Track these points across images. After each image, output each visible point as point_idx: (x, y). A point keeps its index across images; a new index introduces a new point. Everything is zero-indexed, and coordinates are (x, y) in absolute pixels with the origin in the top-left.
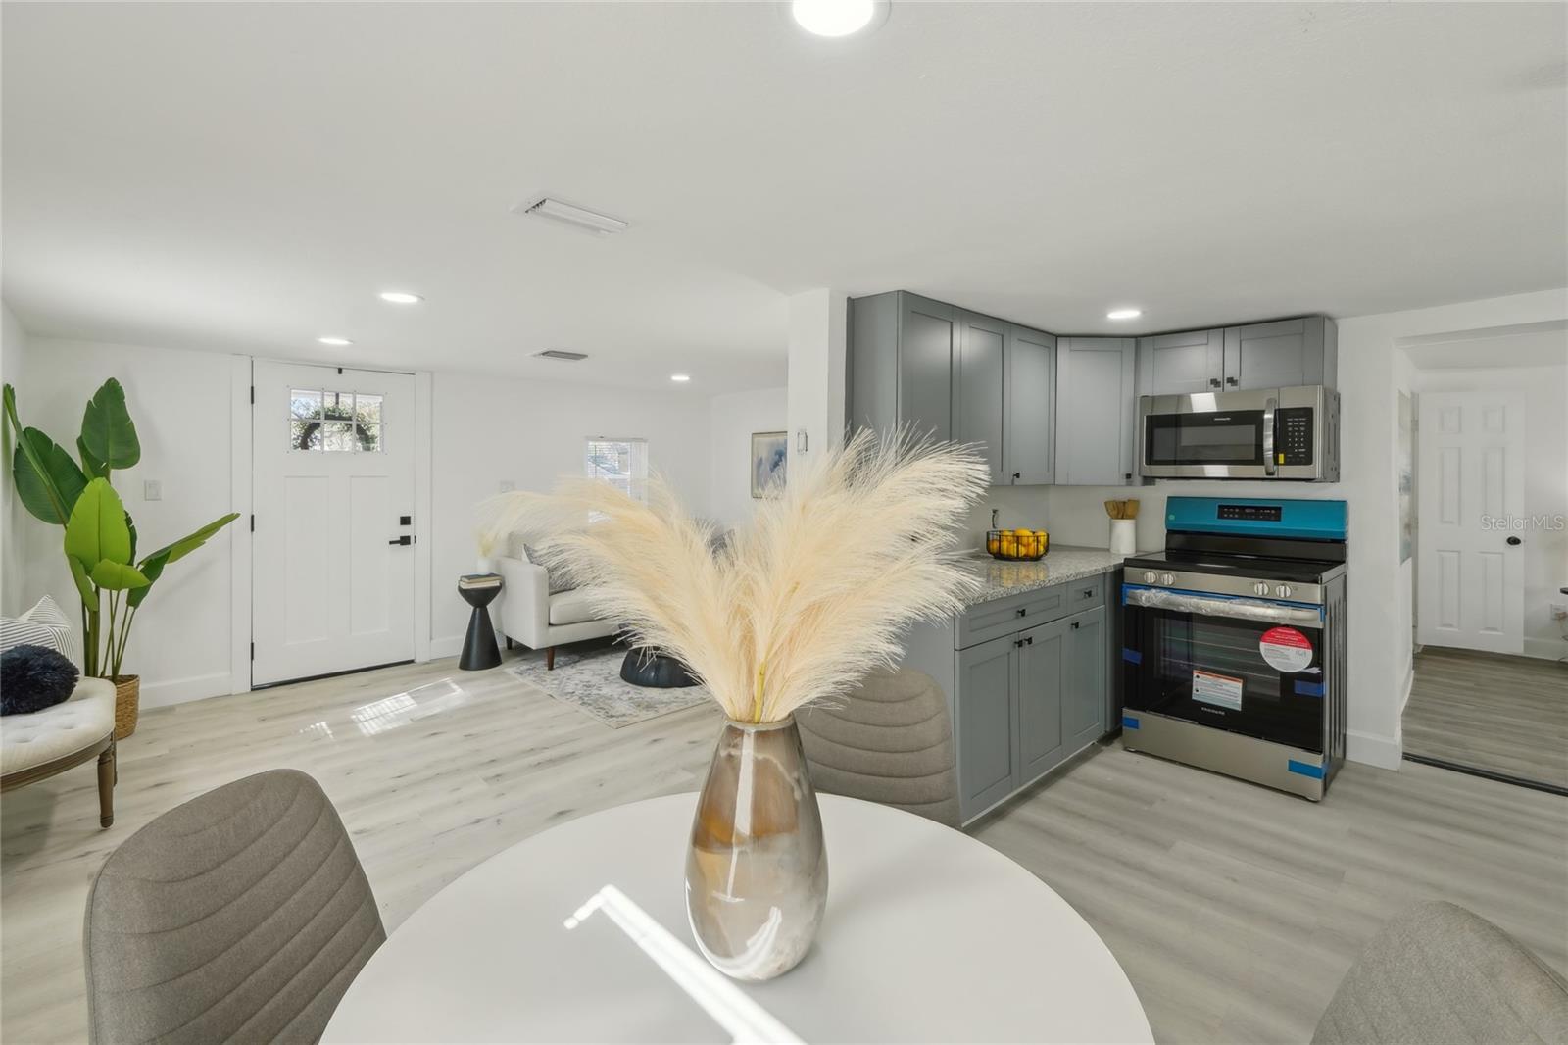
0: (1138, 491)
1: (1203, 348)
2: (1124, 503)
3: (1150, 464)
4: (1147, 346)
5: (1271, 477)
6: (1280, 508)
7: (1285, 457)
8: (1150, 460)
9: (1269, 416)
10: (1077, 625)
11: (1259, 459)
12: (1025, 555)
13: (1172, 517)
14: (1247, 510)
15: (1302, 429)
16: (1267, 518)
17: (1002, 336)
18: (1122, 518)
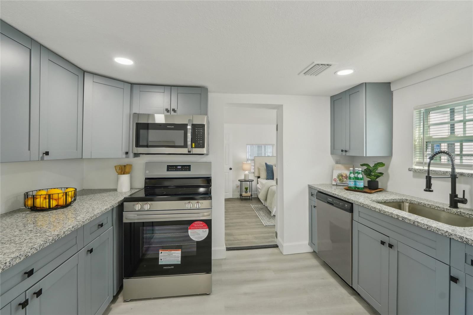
0: (131, 160)
1: (162, 94)
2: (125, 166)
3: (137, 147)
4: (136, 89)
5: (189, 153)
6: (190, 166)
7: (195, 145)
8: (138, 145)
9: (189, 127)
10: (91, 251)
11: (185, 146)
12: (56, 206)
13: (147, 172)
14: (179, 167)
15: (201, 133)
16: (186, 170)
17: (30, 50)
18: (124, 174)
